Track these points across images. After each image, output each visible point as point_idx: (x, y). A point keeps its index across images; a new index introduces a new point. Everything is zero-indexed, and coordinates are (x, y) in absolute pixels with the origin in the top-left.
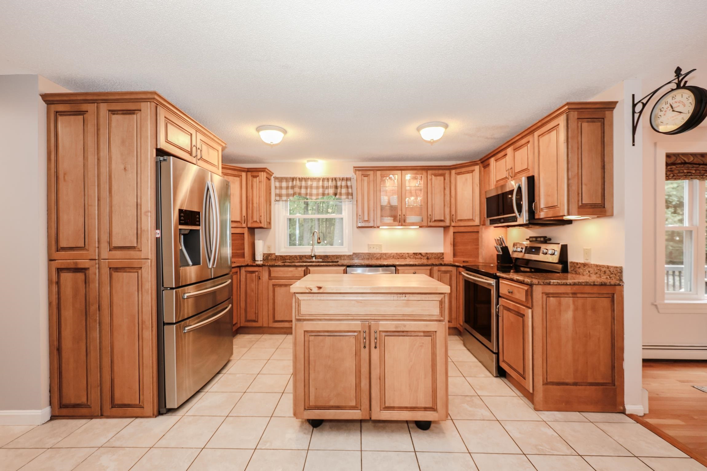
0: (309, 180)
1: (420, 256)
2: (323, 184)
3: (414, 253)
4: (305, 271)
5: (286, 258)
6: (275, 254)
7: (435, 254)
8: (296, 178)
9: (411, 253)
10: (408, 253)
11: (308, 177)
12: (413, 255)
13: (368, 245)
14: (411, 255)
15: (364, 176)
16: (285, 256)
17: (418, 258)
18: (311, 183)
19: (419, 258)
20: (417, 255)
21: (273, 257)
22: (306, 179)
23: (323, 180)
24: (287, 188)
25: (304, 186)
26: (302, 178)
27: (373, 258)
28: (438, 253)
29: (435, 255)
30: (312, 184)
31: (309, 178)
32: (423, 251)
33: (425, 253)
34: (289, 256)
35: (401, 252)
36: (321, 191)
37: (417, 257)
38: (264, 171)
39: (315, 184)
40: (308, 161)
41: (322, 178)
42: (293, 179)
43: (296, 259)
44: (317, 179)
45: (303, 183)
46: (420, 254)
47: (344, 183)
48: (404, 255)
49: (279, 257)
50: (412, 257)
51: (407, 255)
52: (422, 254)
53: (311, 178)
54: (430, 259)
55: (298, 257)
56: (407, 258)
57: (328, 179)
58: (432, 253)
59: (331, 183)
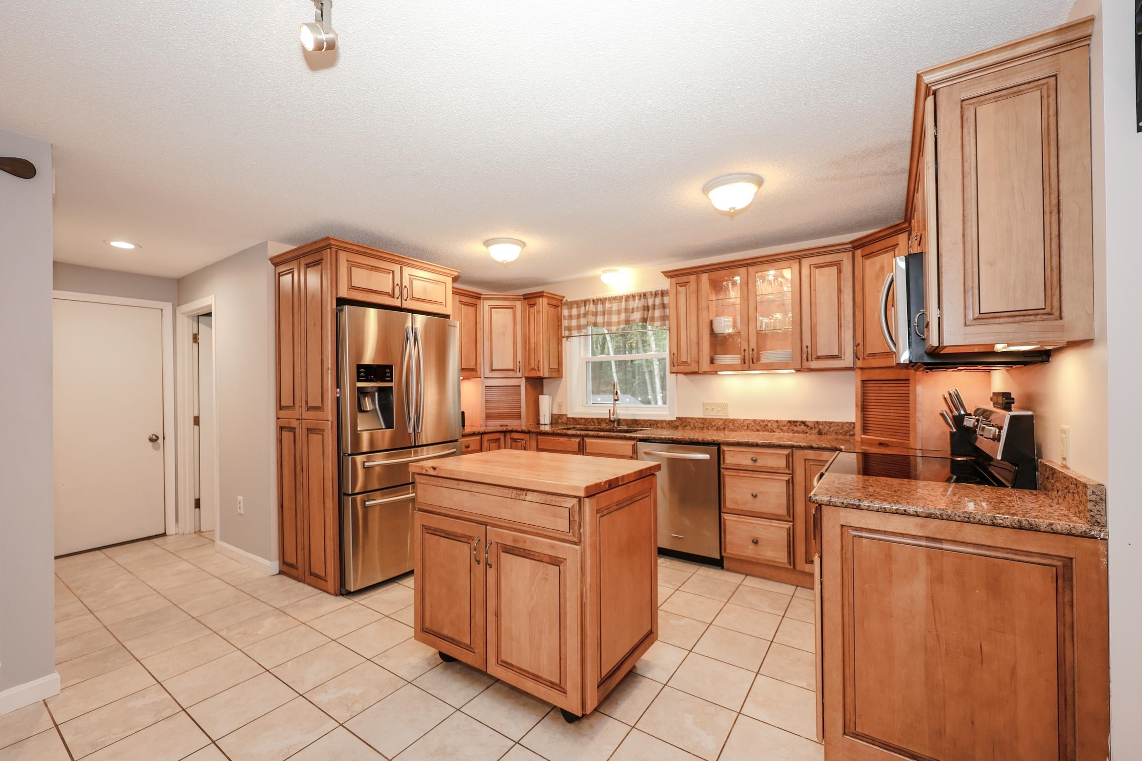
0: (607, 301)
1: (803, 427)
2: (626, 305)
3: (790, 422)
4: (579, 443)
5: (580, 421)
6: (566, 415)
7: (838, 424)
8: (589, 301)
9: (784, 421)
10: (777, 421)
11: (604, 297)
12: (789, 424)
13: (704, 403)
14: (784, 426)
15: (680, 286)
16: (579, 418)
17: (798, 432)
18: (610, 306)
19: (801, 431)
20: (796, 426)
21: (564, 420)
22: (603, 301)
23: (627, 298)
24: (579, 317)
25: (601, 312)
26: (598, 300)
27: (710, 428)
28: (843, 424)
29: (837, 428)
30: (612, 308)
31: (606, 298)
32: (810, 418)
33: (812, 422)
34: (584, 418)
35: (762, 419)
36: (623, 316)
37: (795, 429)
38: (542, 296)
39: (615, 306)
40: (604, 272)
41: (625, 295)
42: (585, 302)
43: (593, 424)
44: (618, 298)
45: (600, 308)
46: (803, 423)
47: (658, 301)
48: (769, 424)
49: (571, 420)
50: (785, 428)
51: (775, 425)
52: (807, 423)
53: (609, 298)
54: (826, 434)
55: (596, 421)
56: (775, 430)
57: (634, 296)
58: (831, 423)
59: (639, 303)
